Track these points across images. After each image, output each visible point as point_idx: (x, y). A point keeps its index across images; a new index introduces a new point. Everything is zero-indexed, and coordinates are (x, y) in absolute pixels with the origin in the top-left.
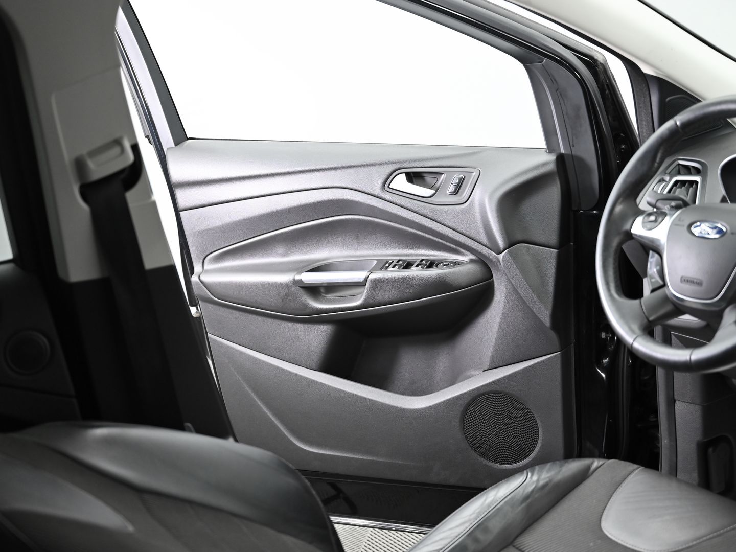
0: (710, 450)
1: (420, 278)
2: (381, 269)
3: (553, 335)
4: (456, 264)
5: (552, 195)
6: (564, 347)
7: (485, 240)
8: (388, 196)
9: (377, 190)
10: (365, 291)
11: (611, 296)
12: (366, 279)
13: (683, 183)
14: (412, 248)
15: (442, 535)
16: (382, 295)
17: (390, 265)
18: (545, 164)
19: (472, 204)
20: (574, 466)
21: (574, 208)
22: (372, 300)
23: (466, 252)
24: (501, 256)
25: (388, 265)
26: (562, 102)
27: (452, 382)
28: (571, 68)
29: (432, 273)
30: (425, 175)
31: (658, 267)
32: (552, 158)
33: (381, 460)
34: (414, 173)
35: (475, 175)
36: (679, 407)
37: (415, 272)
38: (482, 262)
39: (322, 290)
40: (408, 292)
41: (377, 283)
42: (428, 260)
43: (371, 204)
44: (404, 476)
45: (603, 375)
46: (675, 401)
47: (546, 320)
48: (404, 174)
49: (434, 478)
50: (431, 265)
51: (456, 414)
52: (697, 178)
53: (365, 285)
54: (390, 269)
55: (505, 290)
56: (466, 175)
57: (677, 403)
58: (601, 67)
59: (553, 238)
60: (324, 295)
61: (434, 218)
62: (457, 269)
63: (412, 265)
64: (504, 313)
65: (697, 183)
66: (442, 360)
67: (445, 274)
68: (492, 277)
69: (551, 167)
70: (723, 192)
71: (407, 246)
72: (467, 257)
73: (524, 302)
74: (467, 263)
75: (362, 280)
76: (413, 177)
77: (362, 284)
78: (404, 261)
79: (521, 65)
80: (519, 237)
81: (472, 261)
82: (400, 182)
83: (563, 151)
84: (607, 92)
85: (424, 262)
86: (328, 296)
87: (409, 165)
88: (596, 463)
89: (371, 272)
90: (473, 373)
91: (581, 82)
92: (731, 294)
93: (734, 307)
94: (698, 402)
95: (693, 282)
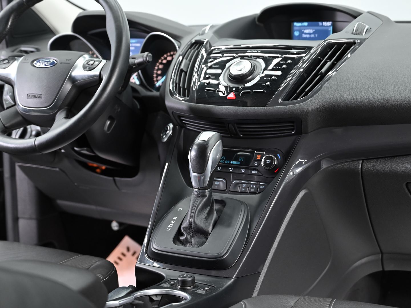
31: (11, 94)
36: (21, 224)
46: (18, 218)
57: (19, 220)
92: (60, 103)
93: (64, 111)
94: (34, 216)
95: (35, 97)
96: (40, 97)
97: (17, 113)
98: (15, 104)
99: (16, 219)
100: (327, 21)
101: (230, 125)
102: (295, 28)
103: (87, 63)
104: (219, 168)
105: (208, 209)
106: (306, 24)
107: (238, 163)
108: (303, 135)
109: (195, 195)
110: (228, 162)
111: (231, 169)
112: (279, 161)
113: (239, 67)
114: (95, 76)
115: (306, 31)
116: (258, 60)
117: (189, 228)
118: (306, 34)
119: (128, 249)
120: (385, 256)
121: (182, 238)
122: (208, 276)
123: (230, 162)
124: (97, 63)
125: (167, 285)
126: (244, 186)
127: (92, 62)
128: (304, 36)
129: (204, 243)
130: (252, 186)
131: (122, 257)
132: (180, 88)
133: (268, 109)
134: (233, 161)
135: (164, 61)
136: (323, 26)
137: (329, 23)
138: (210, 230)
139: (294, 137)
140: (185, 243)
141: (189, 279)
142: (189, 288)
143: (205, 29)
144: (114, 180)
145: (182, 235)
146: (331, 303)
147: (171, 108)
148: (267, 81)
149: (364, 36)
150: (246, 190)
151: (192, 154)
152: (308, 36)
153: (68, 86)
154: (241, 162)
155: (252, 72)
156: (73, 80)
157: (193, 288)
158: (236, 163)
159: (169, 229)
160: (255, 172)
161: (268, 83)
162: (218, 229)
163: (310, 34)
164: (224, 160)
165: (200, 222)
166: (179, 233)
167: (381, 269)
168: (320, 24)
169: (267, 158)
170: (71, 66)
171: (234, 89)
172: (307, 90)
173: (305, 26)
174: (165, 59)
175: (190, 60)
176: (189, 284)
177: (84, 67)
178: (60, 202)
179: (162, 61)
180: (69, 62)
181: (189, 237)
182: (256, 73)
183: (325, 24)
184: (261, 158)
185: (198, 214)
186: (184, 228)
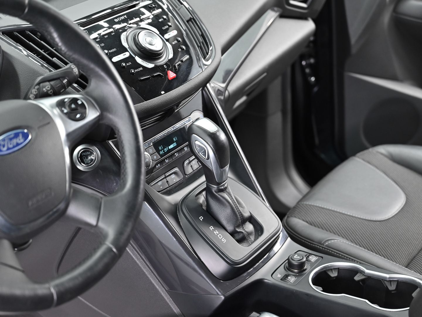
104: (167, 160)
110: (167, 149)
111: (177, 154)
123: (168, 148)
134: (170, 146)
148: (178, 45)
158: (173, 146)
159: (224, 241)
161: (183, 48)
164: (162, 149)
171: (165, 66)
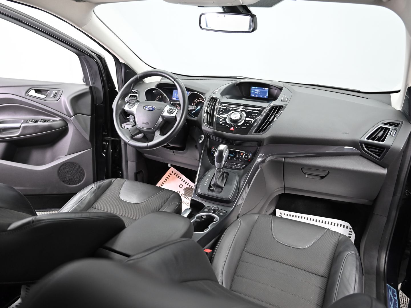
0: (138, 175)
1: (42, 126)
2: (26, 122)
3: (90, 143)
4: (54, 121)
5: (88, 99)
6: (93, 147)
7: (65, 113)
8: (28, 97)
9: (23, 95)
10: (20, 130)
11: (119, 128)
12: (20, 126)
13: (133, 96)
14: (37, 116)
15: (68, 207)
16: (27, 132)
17: (29, 121)
18: (86, 89)
19: (60, 101)
20: (107, 181)
21: (95, 103)
22: (23, 133)
23: (58, 117)
24: (72, 118)
25: (28, 121)
26: (91, 70)
27: (53, 160)
28: (93, 58)
29: (46, 124)
30: (42, 91)
31: (133, 120)
32: (88, 87)
33: (27, 188)
34: (37, 90)
35: (61, 91)
36: (129, 163)
37: (39, 123)
38: (64, 120)
39: (1, 130)
40: (37, 130)
41: (24, 128)
42: (44, 120)
43: (21, 100)
44: (37, 193)
45: (104, 155)
46: (128, 161)
47: (87, 137)
48: (34, 90)
49: (48, 192)
50: (45, 121)
51: (56, 171)
52: (137, 95)
53: (20, 128)
54: (30, 122)
55: (72, 129)
56: (58, 91)
57: (128, 162)
58: (103, 59)
59: (89, 113)
60: (2, 132)
61: (46, 105)
62: (55, 123)
63: (38, 121)
64: (72, 137)
65: (137, 96)
66: (49, 153)
67: (51, 124)
68: (67, 125)
69: (88, 90)
70: (146, 99)
71: (35, 115)
72: (58, 119)
73: (80, 133)
74: (59, 121)
75: (19, 127)
76: (37, 91)
77: (19, 128)
78: (34, 120)
79: (77, 56)
80: (78, 112)
81: (60, 120)
82: (32, 93)
83: (91, 85)
84: (105, 67)
85: (42, 120)
86: (4, 132)
87: (35, 87)
88: (113, 180)
89: (22, 123)
90: (61, 157)
91: (97, 62)
92: (157, 127)
93: (159, 130)
94: (135, 161)
95: (146, 123)
96: (148, 124)
97: (137, 129)
98: (136, 125)
99: (127, 162)
100: (266, 88)
101: (231, 141)
102: (252, 89)
103: (169, 110)
105: (222, 177)
106: (257, 88)
107: (233, 155)
108: (261, 147)
109: (216, 171)
110: (230, 155)
111: (230, 158)
112: (251, 156)
113: (235, 116)
114: (173, 117)
115: (257, 91)
116: (242, 112)
117: (214, 185)
118: (256, 92)
119: (172, 172)
120: (286, 188)
121: (211, 189)
122: (223, 206)
124: (174, 111)
125: (207, 210)
126: (235, 165)
127: (171, 110)
128: (256, 93)
129: (221, 192)
130: (239, 166)
131: (170, 175)
132: (208, 121)
133: (248, 136)
135: (196, 102)
136: (264, 89)
137: (267, 89)
138: (223, 186)
139: (257, 147)
140: (213, 191)
141: (217, 209)
142: (216, 212)
143: (216, 91)
144: (173, 151)
145: (211, 187)
146: (272, 218)
147: (205, 130)
148: (247, 123)
149: (286, 103)
150: (236, 167)
151: (216, 154)
152: (257, 93)
153: (160, 120)
154: (234, 155)
155: (240, 119)
156: (163, 117)
157: (218, 212)
159: (205, 184)
160: (240, 160)
161: (248, 125)
162: (227, 186)
163: (258, 92)
165: (219, 183)
166: (210, 186)
167: (283, 193)
168: (263, 88)
169: (246, 155)
170: (162, 111)
171: (233, 125)
172: (264, 128)
173: (256, 89)
174: (197, 101)
175: (211, 108)
176: (216, 211)
177: (168, 112)
178: (145, 155)
179: (195, 102)
180: (160, 109)
181: (214, 189)
182: (242, 119)
183: (265, 89)
184: (243, 155)
185: (218, 179)
186: (212, 185)
